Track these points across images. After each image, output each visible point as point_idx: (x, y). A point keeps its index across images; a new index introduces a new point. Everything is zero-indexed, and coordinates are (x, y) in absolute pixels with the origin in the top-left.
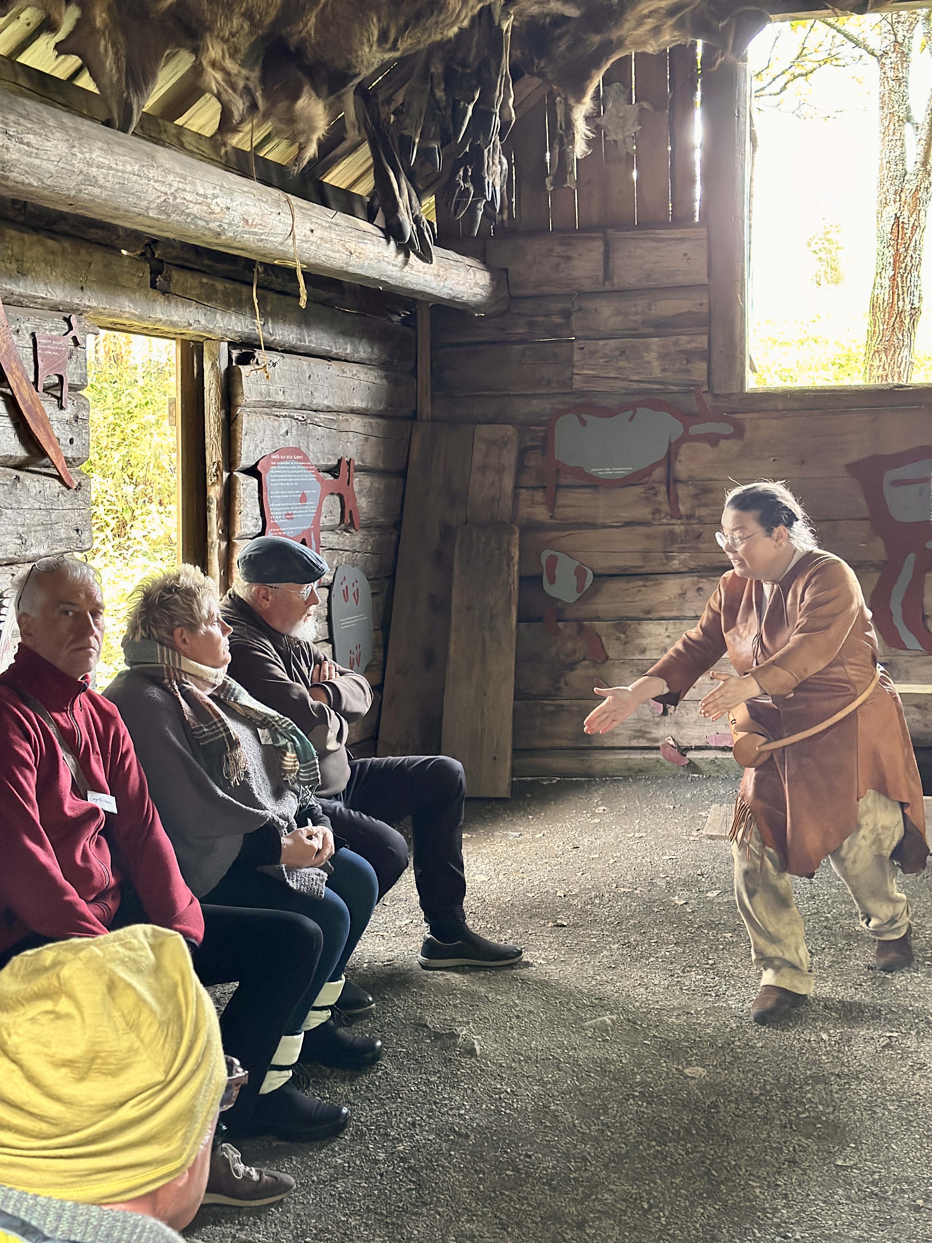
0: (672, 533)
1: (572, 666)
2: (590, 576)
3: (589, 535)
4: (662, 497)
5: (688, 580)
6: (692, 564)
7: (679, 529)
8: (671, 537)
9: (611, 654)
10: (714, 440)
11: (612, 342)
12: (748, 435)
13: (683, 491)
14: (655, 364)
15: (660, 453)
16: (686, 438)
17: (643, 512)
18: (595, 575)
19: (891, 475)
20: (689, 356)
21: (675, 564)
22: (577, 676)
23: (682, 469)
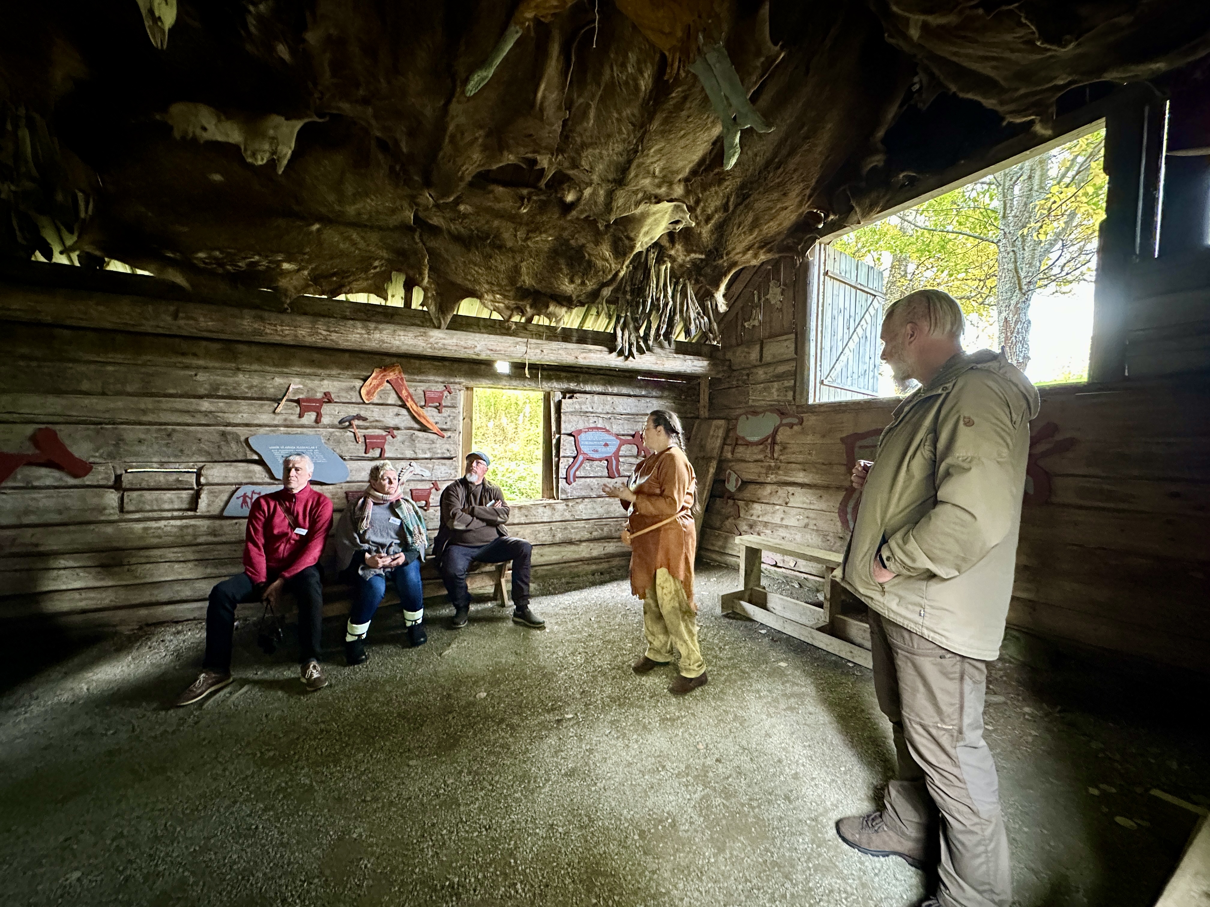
0: (770, 466)
1: (727, 518)
2: (740, 482)
3: (744, 465)
4: (768, 451)
5: (775, 487)
6: (775, 480)
7: (773, 464)
8: (769, 468)
9: (741, 515)
10: (791, 426)
11: (762, 385)
12: (804, 424)
13: (777, 448)
14: (775, 393)
15: (770, 431)
16: (781, 425)
17: (761, 457)
18: (742, 481)
19: (859, 443)
20: (787, 389)
21: (769, 480)
22: (728, 523)
23: (779, 438)
